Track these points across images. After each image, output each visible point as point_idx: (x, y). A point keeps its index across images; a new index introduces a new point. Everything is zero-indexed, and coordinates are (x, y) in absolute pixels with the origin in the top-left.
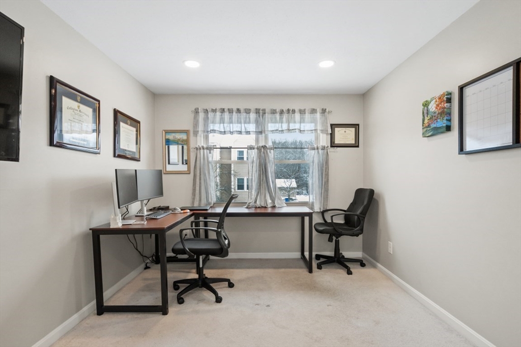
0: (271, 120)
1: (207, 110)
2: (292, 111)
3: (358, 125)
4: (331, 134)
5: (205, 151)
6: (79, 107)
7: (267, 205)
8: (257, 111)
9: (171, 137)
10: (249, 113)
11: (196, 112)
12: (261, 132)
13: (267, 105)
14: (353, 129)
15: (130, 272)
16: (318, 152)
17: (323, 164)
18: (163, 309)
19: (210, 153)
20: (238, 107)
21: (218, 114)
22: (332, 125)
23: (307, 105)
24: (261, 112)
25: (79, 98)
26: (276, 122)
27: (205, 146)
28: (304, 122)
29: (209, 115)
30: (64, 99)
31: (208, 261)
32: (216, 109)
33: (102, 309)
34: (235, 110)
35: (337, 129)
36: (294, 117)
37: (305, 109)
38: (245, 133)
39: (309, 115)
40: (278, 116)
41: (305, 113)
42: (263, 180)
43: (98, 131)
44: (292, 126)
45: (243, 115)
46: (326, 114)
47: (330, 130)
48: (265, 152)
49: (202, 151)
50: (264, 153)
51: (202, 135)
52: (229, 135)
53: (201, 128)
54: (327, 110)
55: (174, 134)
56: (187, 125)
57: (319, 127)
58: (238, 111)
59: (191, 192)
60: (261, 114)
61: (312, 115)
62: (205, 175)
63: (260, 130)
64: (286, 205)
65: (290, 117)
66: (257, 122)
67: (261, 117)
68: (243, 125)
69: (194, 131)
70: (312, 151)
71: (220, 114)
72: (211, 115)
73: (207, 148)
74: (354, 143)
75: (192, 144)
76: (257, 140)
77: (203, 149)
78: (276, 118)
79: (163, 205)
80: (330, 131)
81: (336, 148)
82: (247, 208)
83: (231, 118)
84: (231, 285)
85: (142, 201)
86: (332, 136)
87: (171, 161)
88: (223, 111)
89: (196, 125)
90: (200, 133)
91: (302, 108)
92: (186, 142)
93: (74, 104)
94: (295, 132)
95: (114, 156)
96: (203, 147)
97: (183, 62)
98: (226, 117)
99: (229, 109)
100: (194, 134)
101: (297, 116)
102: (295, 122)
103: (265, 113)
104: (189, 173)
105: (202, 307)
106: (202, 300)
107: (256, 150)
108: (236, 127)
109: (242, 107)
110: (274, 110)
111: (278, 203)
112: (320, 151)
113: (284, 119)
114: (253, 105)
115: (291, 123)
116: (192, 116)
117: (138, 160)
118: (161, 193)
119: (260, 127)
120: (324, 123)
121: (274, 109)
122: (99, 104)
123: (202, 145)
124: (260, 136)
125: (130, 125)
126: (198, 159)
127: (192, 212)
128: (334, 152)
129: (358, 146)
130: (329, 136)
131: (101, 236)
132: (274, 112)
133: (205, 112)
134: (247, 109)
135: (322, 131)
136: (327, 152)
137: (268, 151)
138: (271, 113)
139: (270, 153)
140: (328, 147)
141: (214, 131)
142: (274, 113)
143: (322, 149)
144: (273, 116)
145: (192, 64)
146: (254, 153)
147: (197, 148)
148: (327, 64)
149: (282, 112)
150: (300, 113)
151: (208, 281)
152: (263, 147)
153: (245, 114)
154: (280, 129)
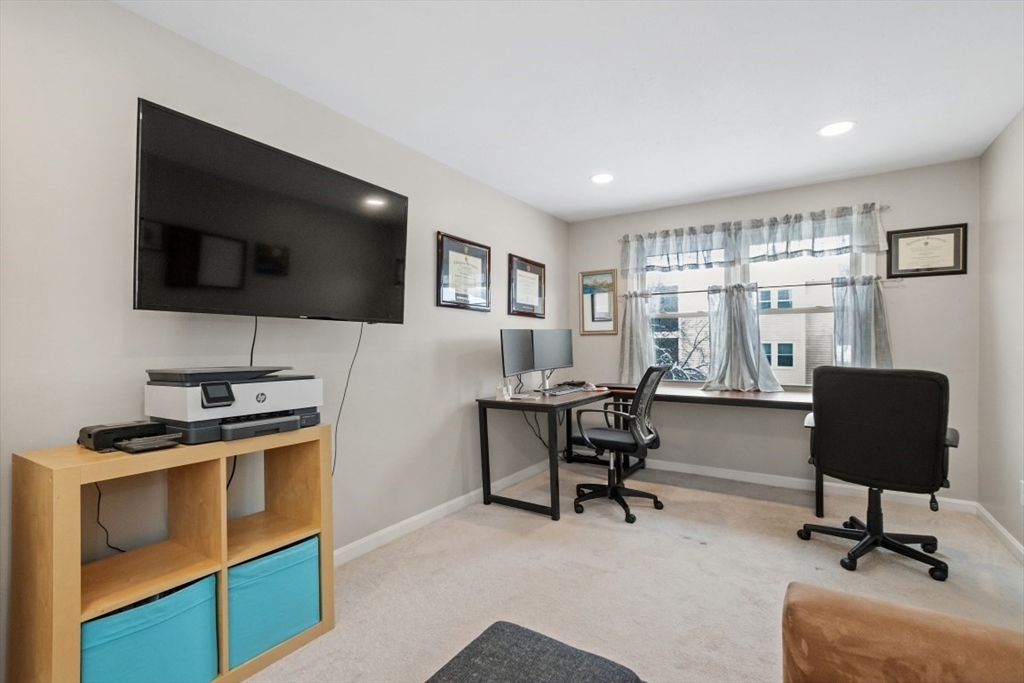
0: (753, 240)
1: (641, 237)
2: (796, 217)
3: (965, 226)
4: (889, 252)
5: (639, 299)
6: (466, 259)
7: (744, 388)
8: (726, 228)
9: (589, 281)
10: (711, 232)
11: (626, 241)
12: (733, 263)
13: (744, 215)
14: (950, 238)
15: (530, 465)
16: (855, 292)
17: (867, 314)
18: (553, 512)
19: (646, 302)
20: (692, 226)
21: (659, 240)
22: (890, 235)
23: (830, 202)
24: (732, 227)
25: (466, 250)
26: (761, 242)
27: (638, 292)
28: (822, 235)
29: (645, 244)
30: (451, 253)
31: (642, 470)
32: (655, 233)
33: (489, 499)
34: (686, 229)
35: (903, 242)
36: (800, 228)
37: (823, 212)
38: (704, 266)
39: (834, 220)
40: (765, 231)
41: (824, 219)
42: (735, 344)
43: (487, 283)
44: (794, 246)
45: (701, 237)
46: (875, 213)
47: (886, 244)
48: (741, 296)
49: (634, 299)
50: (738, 297)
51: (635, 275)
52: (678, 271)
53: (632, 265)
54: (877, 206)
55: (594, 277)
56: (611, 262)
57: (858, 242)
58: (692, 231)
59: (618, 361)
60: (733, 231)
61: (841, 221)
62: (638, 336)
63: (732, 259)
64: (782, 389)
65: (791, 228)
66: (725, 245)
67: (733, 236)
68: (700, 253)
69: (622, 271)
70: (840, 288)
71: (662, 240)
72: (647, 243)
73: (642, 295)
74: (952, 264)
75: (621, 291)
76: (728, 277)
77: (636, 296)
78: (761, 234)
79: (577, 379)
80: (884, 246)
81: (899, 279)
82: (704, 390)
83: (679, 245)
84: (658, 505)
85: (543, 371)
86: (891, 255)
87: (596, 316)
88: (666, 234)
89: (625, 260)
90: (630, 272)
91: (817, 210)
92: (611, 288)
93: (461, 257)
94: (801, 255)
95: (509, 313)
96: (635, 293)
97: (590, 177)
98: (671, 243)
99: (676, 231)
100: (622, 274)
101: (806, 226)
102: (800, 238)
103: (740, 229)
104: (616, 334)
105: (605, 522)
106: (609, 515)
107: (723, 294)
108: (687, 258)
109: (698, 225)
110: (757, 221)
111: (766, 386)
112: (858, 288)
113: (779, 235)
114: (717, 218)
115: (793, 239)
116: (619, 247)
117: (541, 317)
118: (570, 362)
119: (732, 254)
120: (869, 232)
121: (759, 219)
122: (489, 252)
123: (635, 289)
124: (732, 268)
125: (531, 272)
126: (628, 313)
127: (609, 392)
128: (897, 287)
129: (964, 271)
130: (884, 258)
131: (488, 409)
132: (757, 224)
133: (638, 240)
134: (707, 226)
135: (866, 248)
136: (878, 289)
137: (746, 293)
138: (753, 227)
139: (750, 296)
140: (878, 278)
141: (650, 268)
142: (758, 227)
143: (864, 284)
144: (756, 231)
145: (603, 179)
146: (718, 299)
147: (626, 296)
148: (837, 129)
149: (773, 223)
150: (813, 220)
151: (621, 492)
152: (735, 287)
153: (703, 235)
154: (771, 253)
